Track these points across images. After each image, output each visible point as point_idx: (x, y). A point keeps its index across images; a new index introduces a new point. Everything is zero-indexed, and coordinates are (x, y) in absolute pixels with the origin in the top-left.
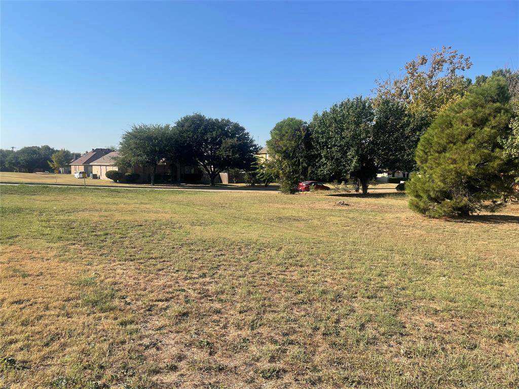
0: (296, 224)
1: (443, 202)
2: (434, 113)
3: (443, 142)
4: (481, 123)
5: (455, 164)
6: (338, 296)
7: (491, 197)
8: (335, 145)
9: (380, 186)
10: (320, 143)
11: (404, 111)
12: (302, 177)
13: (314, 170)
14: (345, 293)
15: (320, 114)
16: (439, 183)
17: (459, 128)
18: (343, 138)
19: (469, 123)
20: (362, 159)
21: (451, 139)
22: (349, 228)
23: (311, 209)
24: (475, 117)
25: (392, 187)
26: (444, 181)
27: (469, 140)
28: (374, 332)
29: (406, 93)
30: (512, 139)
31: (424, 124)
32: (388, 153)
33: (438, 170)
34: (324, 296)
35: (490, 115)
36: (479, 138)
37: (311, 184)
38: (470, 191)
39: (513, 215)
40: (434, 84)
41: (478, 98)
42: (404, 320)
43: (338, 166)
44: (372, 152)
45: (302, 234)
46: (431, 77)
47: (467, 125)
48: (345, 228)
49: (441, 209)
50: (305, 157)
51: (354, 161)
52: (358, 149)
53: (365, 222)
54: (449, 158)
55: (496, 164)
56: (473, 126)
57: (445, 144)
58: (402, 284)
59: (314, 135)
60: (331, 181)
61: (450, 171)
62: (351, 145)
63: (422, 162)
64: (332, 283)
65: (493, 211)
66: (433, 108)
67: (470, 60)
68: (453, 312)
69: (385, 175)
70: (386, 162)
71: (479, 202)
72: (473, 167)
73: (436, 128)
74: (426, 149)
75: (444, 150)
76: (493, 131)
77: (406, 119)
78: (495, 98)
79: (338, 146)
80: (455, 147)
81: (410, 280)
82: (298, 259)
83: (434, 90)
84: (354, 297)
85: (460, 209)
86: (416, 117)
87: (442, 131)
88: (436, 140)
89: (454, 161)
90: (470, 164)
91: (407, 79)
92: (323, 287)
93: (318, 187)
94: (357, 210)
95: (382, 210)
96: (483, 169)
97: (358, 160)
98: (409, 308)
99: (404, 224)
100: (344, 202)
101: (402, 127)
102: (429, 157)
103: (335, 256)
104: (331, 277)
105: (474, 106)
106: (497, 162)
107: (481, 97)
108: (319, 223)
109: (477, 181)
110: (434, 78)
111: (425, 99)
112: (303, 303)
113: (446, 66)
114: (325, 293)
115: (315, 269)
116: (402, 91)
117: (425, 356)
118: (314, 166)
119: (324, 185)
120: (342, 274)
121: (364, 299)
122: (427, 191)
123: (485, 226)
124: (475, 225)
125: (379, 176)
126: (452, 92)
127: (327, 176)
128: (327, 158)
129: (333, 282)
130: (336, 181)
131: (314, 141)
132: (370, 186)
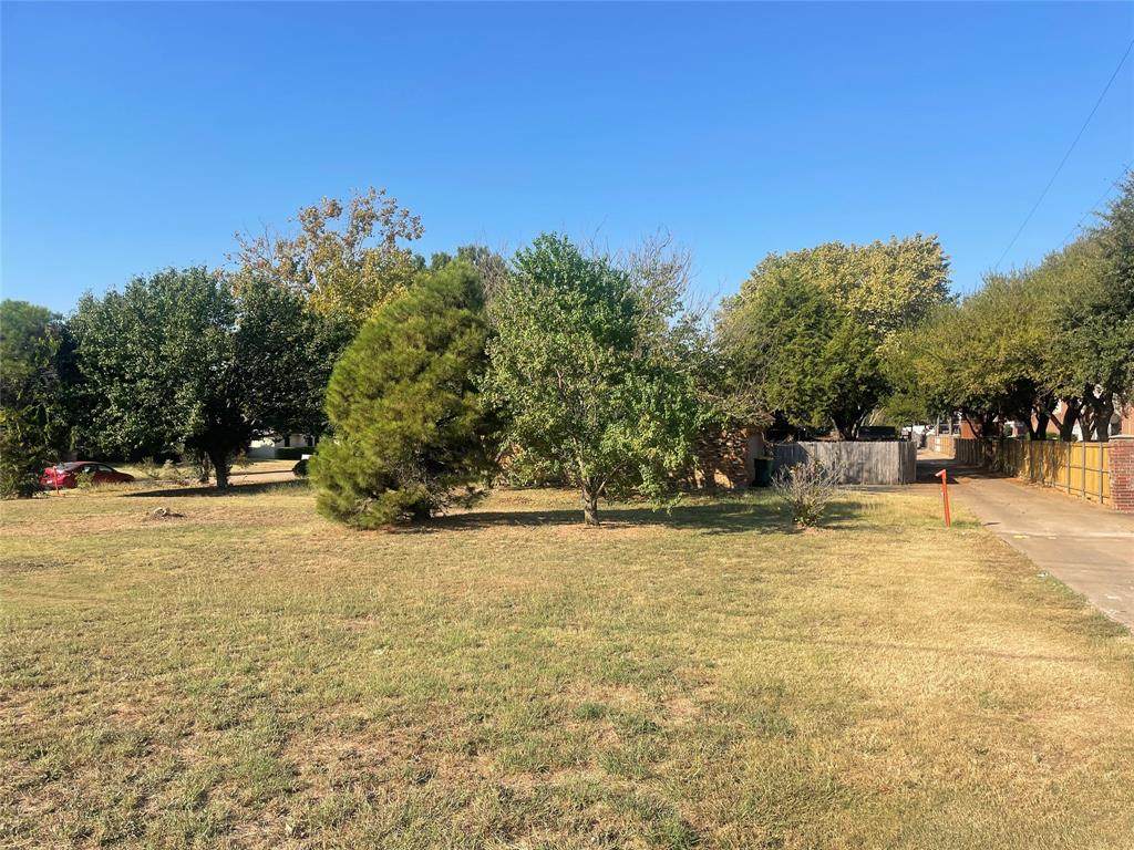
0: (35, 576)
1: (381, 495)
2: (361, 316)
3: (378, 376)
4: (441, 343)
5: (401, 420)
6: (145, 740)
7: (465, 482)
8: (142, 376)
9: (259, 466)
10: (100, 369)
11: (300, 308)
12: (52, 452)
13: (87, 433)
14: (163, 729)
15: (100, 297)
16: (373, 458)
17: (404, 352)
18: (164, 358)
19: (420, 344)
20: (212, 407)
21: (390, 372)
22: (181, 571)
23: (82, 533)
24: (429, 331)
25: (284, 469)
26: (381, 454)
27: (422, 375)
28: (228, 804)
29: (304, 271)
30: (491, 375)
31: (342, 337)
32: (271, 395)
33: (370, 432)
34: (107, 750)
35: (454, 329)
36: (439, 371)
37: (80, 469)
38: (429, 471)
39: (503, 511)
40: (357, 259)
41: (433, 297)
42: (295, 758)
43: (152, 424)
44: (234, 392)
45: (52, 601)
46: (351, 245)
47: (417, 347)
48: (172, 573)
49: (379, 511)
50: (62, 402)
51: (194, 412)
52: (202, 384)
53: (220, 552)
54: (389, 409)
55: (467, 420)
56: (428, 349)
57: (381, 381)
58: (298, 681)
59: (83, 349)
60: (136, 458)
61: (391, 434)
62: (184, 376)
63: (339, 417)
64: (129, 713)
65: (469, 507)
66: (358, 306)
67: (422, 222)
68: (392, 718)
69: (268, 442)
70: (266, 414)
71: (446, 490)
72: (431, 425)
73: (362, 349)
74: (345, 389)
75: (379, 393)
76: (460, 360)
77: (306, 324)
78: (461, 299)
79: (151, 378)
80: (398, 387)
81: (315, 668)
82: (38, 667)
83: (358, 271)
84: (186, 735)
85: (412, 508)
86: (327, 323)
87: (374, 356)
88: (363, 372)
89: (399, 415)
90: (425, 420)
91: (305, 242)
92: (107, 728)
93: (99, 477)
94: (202, 527)
95: (260, 521)
96: (447, 429)
97: (203, 411)
98: (308, 731)
99: (309, 549)
100: (168, 510)
101: (297, 340)
102: (353, 407)
103: (141, 645)
104: (129, 699)
105: (427, 311)
106: (471, 416)
107: (436, 294)
108: (101, 568)
109: (440, 451)
110: (357, 248)
111: (343, 289)
112: (49, 777)
113: (378, 226)
114: (110, 742)
115: (87, 686)
116: (294, 266)
117: (334, 825)
118: (86, 423)
119: (119, 470)
120: (158, 684)
121: (210, 734)
122: (351, 477)
123: (457, 535)
124: (439, 536)
125: (255, 444)
126: (391, 279)
127: (125, 450)
128: (122, 405)
129: (132, 709)
130: (150, 459)
131: (84, 363)
132: (235, 468)
